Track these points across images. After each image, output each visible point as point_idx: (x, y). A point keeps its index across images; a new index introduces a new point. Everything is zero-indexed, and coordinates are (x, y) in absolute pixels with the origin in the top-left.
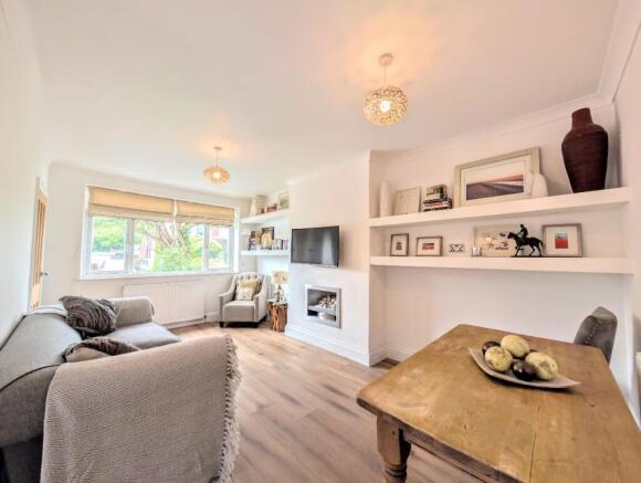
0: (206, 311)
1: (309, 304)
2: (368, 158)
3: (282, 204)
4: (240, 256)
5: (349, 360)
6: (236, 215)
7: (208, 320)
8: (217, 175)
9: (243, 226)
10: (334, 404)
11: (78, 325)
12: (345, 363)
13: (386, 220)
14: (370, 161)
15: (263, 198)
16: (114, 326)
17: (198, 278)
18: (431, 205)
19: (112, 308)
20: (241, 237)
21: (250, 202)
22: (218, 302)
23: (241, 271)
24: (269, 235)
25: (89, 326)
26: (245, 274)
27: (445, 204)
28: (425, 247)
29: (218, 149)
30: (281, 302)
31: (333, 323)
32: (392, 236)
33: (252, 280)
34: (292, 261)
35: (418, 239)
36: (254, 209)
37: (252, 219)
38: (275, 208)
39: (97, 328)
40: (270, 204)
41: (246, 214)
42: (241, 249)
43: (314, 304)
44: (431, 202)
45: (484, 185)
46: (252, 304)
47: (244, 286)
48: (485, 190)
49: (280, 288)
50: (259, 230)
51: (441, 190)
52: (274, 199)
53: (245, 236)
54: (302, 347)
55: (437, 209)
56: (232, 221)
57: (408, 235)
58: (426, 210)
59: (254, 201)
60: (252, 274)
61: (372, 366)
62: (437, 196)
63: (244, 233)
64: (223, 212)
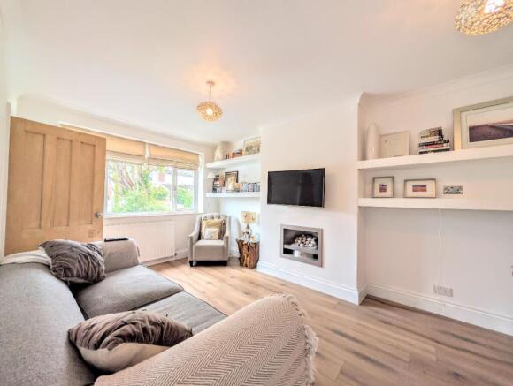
0: (177, 250)
1: (285, 243)
2: (358, 101)
3: (247, 150)
4: (206, 199)
5: (337, 299)
6: (200, 160)
7: (178, 257)
8: (210, 111)
9: (208, 170)
10: (357, 354)
11: (66, 275)
12: (335, 302)
13: (372, 163)
14: (359, 105)
15: (226, 144)
16: (103, 274)
17: (169, 217)
18: (426, 147)
19: (100, 253)
20: (206, 180)
21: (214, 148)
22: (189, 241)
23: (205, 212)
24: (233, 178)
25: (78, 276)
26: (208, 214)
27: (445, 146)
28: (415, 189)
29: (211, 83)
30: (251, 241)
31: (315, 261)
32: (374, 178)
33: (216, 220)
34: (269, 202)
35: (406, 181)
36: (218, 154)
37: (216, 164)
38: (240, 153)
39: (86, 277)
40: (236, 149)
41: (211, 159)
42: (206, 191)
43: (290, 243)
44: (427, 145)
45: (492, 127)
46: (221, 243)
47: (209, 226)
48: (493, 132)
49: (248, 227)
50: (222, 174)
51: (439, 132)
52: (238, 145)
53: (210, 179)
54: (282, 285)
55: (435, 151)
56: (197, 165)
57: (393, 178)
58: (421, 153)
59: (219, 147)
60: (215, 214)
61: (361, 304)
62: (435, 139)
63: (209, 177)
64: (188, 157)
